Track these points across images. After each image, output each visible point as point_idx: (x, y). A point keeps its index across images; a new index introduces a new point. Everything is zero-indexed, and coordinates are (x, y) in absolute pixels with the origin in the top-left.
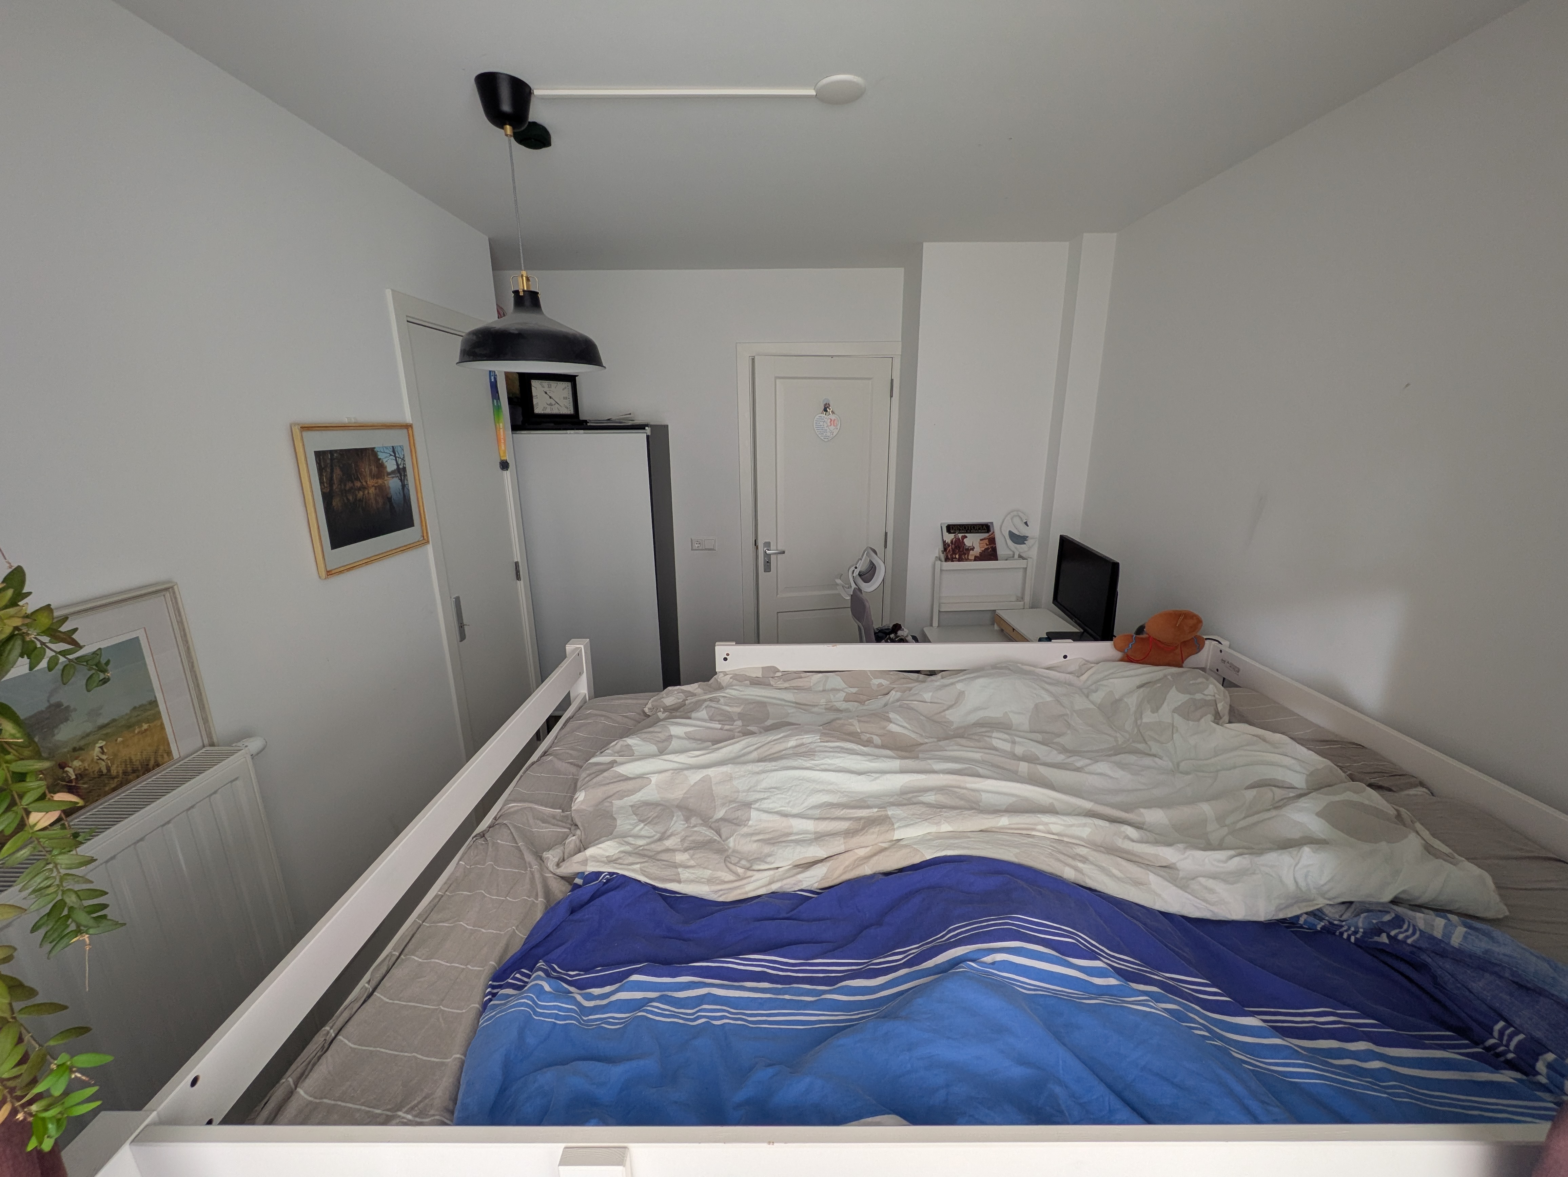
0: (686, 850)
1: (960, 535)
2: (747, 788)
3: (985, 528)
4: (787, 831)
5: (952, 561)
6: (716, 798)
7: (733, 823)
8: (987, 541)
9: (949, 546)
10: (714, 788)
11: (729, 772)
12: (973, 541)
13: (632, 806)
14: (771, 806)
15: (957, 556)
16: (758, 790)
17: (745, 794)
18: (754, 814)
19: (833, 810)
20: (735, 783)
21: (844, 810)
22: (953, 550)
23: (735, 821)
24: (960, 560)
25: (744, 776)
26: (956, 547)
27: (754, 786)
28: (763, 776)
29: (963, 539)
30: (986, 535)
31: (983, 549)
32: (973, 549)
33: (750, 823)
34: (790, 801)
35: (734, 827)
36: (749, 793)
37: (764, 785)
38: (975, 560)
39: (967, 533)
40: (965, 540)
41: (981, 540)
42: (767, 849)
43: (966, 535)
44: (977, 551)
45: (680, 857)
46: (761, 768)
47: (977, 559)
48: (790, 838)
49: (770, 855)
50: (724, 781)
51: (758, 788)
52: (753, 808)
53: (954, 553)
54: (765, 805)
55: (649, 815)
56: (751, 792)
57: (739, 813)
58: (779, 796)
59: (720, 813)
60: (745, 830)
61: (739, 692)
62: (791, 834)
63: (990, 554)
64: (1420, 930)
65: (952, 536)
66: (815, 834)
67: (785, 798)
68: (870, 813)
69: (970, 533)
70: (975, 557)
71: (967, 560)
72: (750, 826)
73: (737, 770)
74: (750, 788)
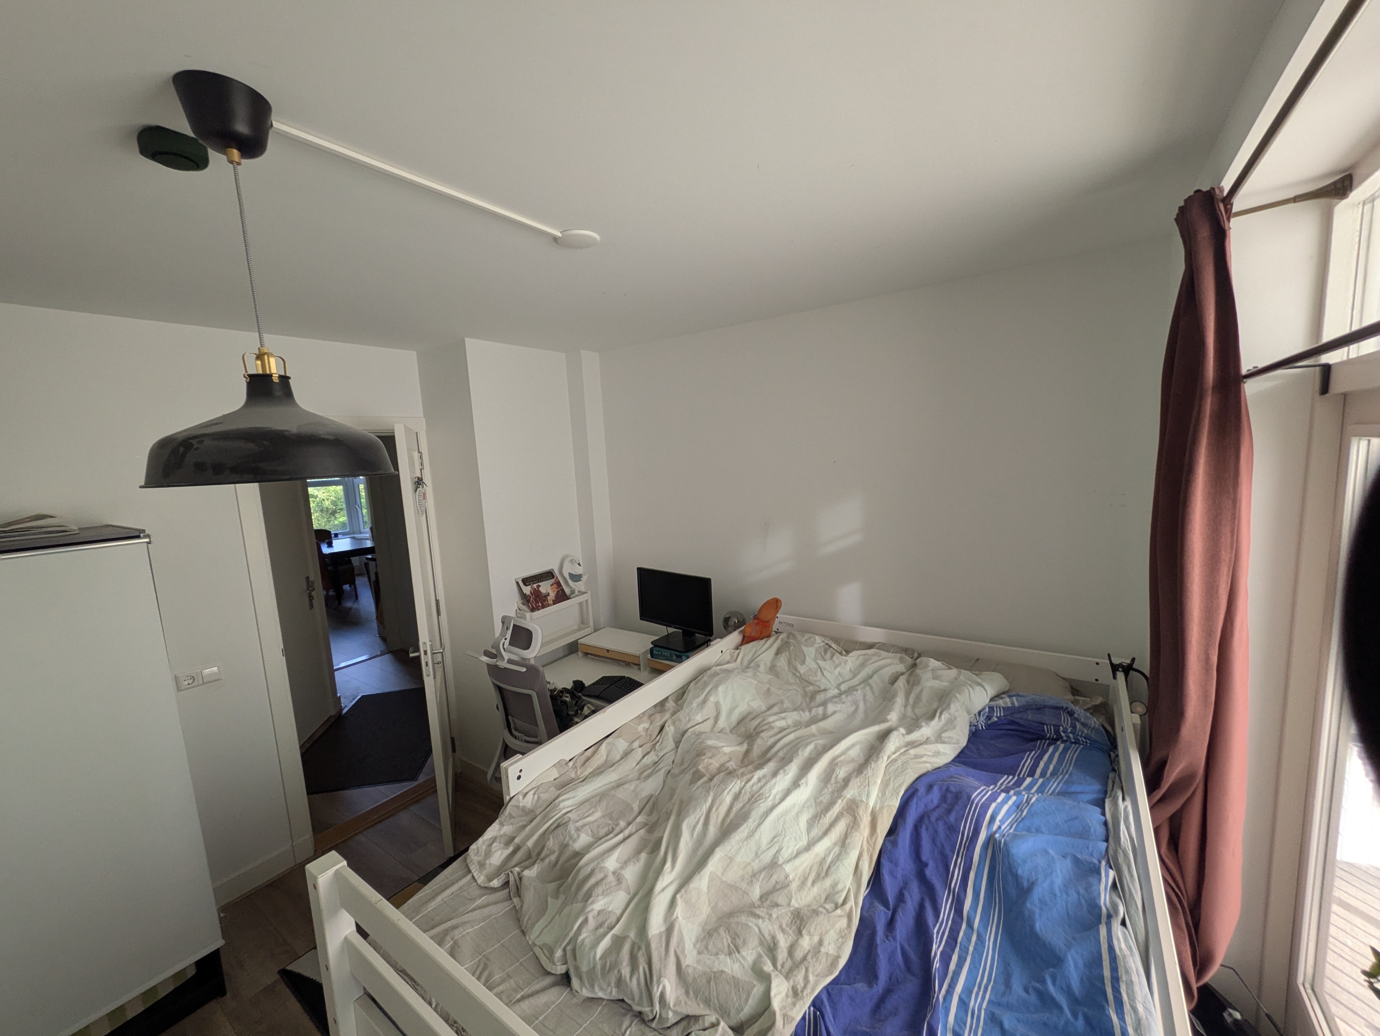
0: (800, 933)
1: (535, 586)
2: (753, 854)
3: (549, 575)
4: (818, 859)
5: (538, 610)
6: (737, 885)
7: (780, 889)
8: (555, 585)
9: (530, 597)
10: (725, 879)
11: (723, 855)
12: (546, 587)
13: (700, 953)
14: (789, 851)
15: (540, 604)
16: (765, 848)
17: (757, 861)
18: (788, 868)
19: (821, 821)
20: (739, 859)
21: (827, 816)
22: (535, 600)
23: (778, 887)
24: (543, 607)
25: (740, 848)
26: (536, 596)
27: (759, 849)
28: (757, 835)
29: (538, 589)
30: (552, 581)
31: (556, 592)
32: (548, 595)
33: (791, 877)
34: (795, 838)
35: (786, 891)
36: (761, 858)
37: (765, 842)
38: (554, 604)
39: (539, 582)
40: (540, 589)
41: (551, 585)
42: (828, 883)
43: (539, 584)
44: (552, 596)
45: (806, 943)
46: (746, 832)
47: (555, 602)
48: (828, 862)
49: (836, 884)
50: (727, 866)
51: (764, 847)
52: (783, 863)
53: (537, 602)
54: (786, 854)
55: (726, 944)
56: (761, 855)
57: (775, 877)
58: (786, 840)
59: (756, 893)
60: (794, 886)
61: (573, 799)
62: (824, 859)
63: (562, 596)
64: (1003, 708)
65: (529, 588)
66: (836, 845)
67: (790, 838)
68: (839, 806)
69: (541, 581)
70: (553, 601)
71: (548, 605)
72: (794, 879)
73: (729, 848)
74: (756, 853)
